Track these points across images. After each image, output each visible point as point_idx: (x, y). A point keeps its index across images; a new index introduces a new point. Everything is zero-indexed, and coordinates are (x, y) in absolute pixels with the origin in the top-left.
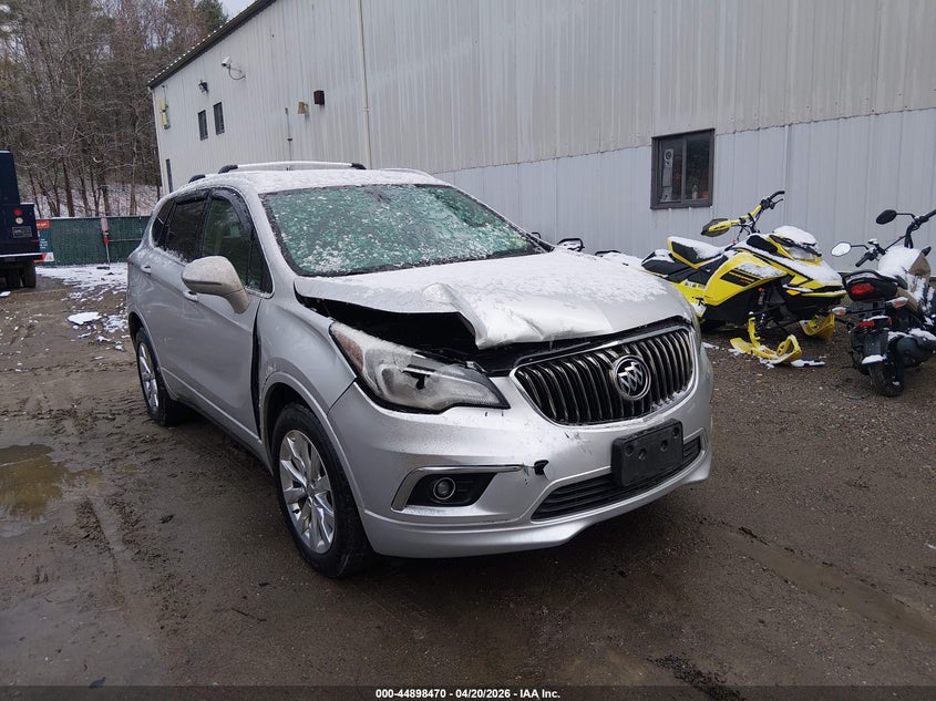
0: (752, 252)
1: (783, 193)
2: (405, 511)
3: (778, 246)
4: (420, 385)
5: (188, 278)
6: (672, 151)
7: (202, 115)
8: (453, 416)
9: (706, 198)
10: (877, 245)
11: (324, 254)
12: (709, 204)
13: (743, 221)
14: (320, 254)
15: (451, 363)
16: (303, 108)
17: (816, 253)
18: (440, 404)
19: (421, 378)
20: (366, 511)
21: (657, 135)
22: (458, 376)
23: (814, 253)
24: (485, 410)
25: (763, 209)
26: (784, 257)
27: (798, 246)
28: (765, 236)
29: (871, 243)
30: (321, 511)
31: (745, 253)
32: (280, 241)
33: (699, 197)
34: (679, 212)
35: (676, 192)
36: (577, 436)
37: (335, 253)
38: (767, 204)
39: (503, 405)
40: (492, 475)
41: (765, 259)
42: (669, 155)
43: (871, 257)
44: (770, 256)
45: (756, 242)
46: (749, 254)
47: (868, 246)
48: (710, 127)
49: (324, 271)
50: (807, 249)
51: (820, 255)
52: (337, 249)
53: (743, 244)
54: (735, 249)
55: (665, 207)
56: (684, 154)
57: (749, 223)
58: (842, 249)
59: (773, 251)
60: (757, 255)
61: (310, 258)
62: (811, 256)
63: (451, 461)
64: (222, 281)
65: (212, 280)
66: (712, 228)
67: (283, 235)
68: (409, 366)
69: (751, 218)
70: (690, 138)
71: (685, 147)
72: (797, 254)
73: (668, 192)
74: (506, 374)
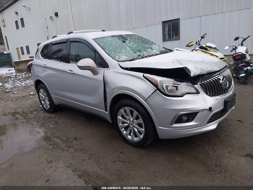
0: (200, 50)
1: (206, 34)
2: (174, 126)
3: (208, 48)
4: (177, 89)
5: (80, 65)
6: (167, 25)
7: (16, 22)
8: (186, 97)
9: (177, 38)
10: (235, 46)
11: (120, 55)
12: (179, 39)
13: (197, 42)
14: (119, 55)
15: (183, 82)
16: (51, 18)
17: (217, 50)
18: (182, 94)
19: (177, 87)
20: (159, 127)
21: (163, 21)
22: (186, 86)
23: (217, 49)
24: (194, 94)
25: (202, 39)
26: (210, 51)
27: (213, 48)
28: (204, 46)
29: (234, 46)
30: (136, 129)
31: (199, 51)
32: (106, 52)
33: (176, 37)
34: (170, 42)
35: (169, 37)
36: (217, 99)
37: (123, 55)
38: (202, 37)
39: (198, 93)
40: (198, 112)
41: (205, 52)
42: (167, 26)
43: (234, 49)
44: (206, 51)
45: (202, 48)
46: (200, 51)
47: (233, 46)
48: (178, 18)
49: (123, 60)
50: (215, 48)
51: (218, 50)
52: (122, 54)
53: (198, 48)
54: (195, 50)
55: (167, 41)
56: (171, 26)
57: (198, 43)
58: (227, 48)
59: (206, 49)
60: (202, 51)
61: (117, 57)
62: (216, 50)
63: (188, 110)
64: (91, 66)
65: (88, 66)
66: (189, 45)
67: (106, 51)
68: (173, 84)
69: (199, 42)
70: (173, 21)
71: (171, 24)
72: (212, 50)
73: (167, 36)
74: (197, 84)
